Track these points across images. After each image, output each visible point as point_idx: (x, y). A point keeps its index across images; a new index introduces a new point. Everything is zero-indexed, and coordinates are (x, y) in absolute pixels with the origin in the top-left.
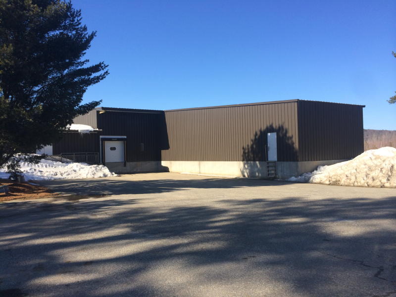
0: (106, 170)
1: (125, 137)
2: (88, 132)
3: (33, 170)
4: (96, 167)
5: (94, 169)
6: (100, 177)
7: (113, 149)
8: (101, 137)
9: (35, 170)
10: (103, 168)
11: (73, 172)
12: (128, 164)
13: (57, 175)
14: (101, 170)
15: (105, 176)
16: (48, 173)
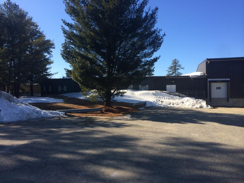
0: (204, 103)
1: (229, 79)
2: (196, 77)
3: (158, 100)
4: (197, 101)
5: (195, 102)
6: (197, 108)
7: (219, 88)
8: (209, 80)
9: (159, 100)
10: (202, 102)
11: (181, 103)
12: (230, 100)
13: (170, 104)
14: (200, 103)
15: (201, 107)
16: (165, 103)
